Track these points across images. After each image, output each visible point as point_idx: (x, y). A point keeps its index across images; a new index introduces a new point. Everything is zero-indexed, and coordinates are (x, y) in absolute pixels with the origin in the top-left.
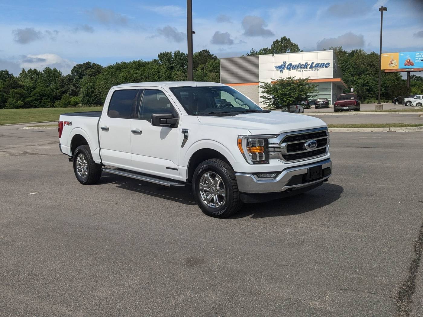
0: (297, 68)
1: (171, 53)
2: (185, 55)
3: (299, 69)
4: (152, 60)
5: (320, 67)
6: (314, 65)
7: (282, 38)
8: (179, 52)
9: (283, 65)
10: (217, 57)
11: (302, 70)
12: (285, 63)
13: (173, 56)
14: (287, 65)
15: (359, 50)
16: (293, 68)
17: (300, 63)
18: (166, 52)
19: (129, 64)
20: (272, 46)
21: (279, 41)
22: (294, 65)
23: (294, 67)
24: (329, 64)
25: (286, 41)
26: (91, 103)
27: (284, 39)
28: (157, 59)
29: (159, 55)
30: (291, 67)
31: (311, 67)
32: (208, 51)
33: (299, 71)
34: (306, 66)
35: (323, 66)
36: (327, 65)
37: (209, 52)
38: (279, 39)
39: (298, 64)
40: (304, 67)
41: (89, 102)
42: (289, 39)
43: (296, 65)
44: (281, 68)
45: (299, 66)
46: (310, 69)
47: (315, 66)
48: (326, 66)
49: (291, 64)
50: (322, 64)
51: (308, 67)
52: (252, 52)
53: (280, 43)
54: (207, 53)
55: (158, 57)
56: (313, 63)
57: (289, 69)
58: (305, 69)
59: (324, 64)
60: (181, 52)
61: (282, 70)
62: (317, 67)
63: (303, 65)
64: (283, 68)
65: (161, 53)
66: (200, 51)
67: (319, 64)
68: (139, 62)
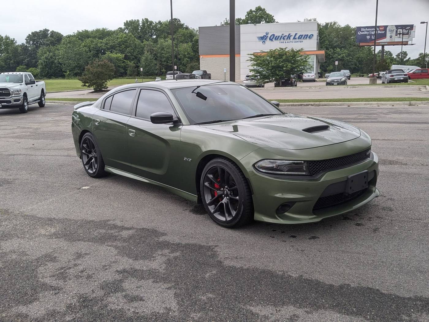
0: (280, 39)
1: (138, 21)
2: (153, 24)
3: (282, 40)
4: (117, 29)
5: (304, 38)
6: (297, 37)
7: (256, 8)
8: (147, 20)
9: (265, 36)
10: (189, 27)
11: (285, 41)
12: (267, 34)
13: (141, 25)
14: (269, 36)
15: (333, 22)
16: (275, 39)
17: (283, 34)
18: (133, 20)
19: (92, 32)
20: (246, 16)
21: (254, 11)
22: (276, 36)
23: (277, 38)
24: (313, 35)
25: (260, 11)
26: (51, 75)
27: (259, 9)
28: (123, 27)
29: (124, 23)
30: (274, 38)
31: (294, 38)
32: (179, 19)
33: (282, 42)
34: (289, 37)
35: (306, 38)
36: (311, 37)
37: (180, 21)
38: (254, 9)
39: (281, 35)
40: (287, 39)
41: (49, 74)
42: (264, 9)
43: (279, 36)
44: (263, 39)
45: (283, 37)
46: (293, 41)
47: (299, 38)
48: (309, 38)
49: (274, 35)
50: (305, 35)
51: (292, 38)
52: (225, 22)
53: (254, 13)
54: (178, 21)
55: (124, 26)
56: (296, 34)
57: (271, 40)
58: (288, 41)
59: (307, 35)
60: (150, 20)
61: (264, 41)
62: (301, 38)
63: (286, 36)
64: (266, 39)
65: (127, 21)
66: (170, 20)
67: (303, 35)
68: (104, 30)
